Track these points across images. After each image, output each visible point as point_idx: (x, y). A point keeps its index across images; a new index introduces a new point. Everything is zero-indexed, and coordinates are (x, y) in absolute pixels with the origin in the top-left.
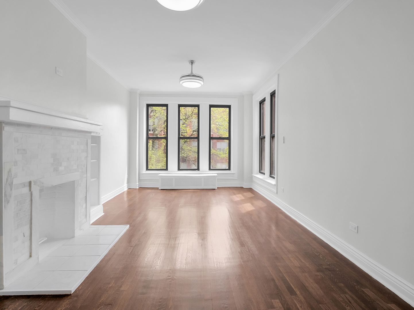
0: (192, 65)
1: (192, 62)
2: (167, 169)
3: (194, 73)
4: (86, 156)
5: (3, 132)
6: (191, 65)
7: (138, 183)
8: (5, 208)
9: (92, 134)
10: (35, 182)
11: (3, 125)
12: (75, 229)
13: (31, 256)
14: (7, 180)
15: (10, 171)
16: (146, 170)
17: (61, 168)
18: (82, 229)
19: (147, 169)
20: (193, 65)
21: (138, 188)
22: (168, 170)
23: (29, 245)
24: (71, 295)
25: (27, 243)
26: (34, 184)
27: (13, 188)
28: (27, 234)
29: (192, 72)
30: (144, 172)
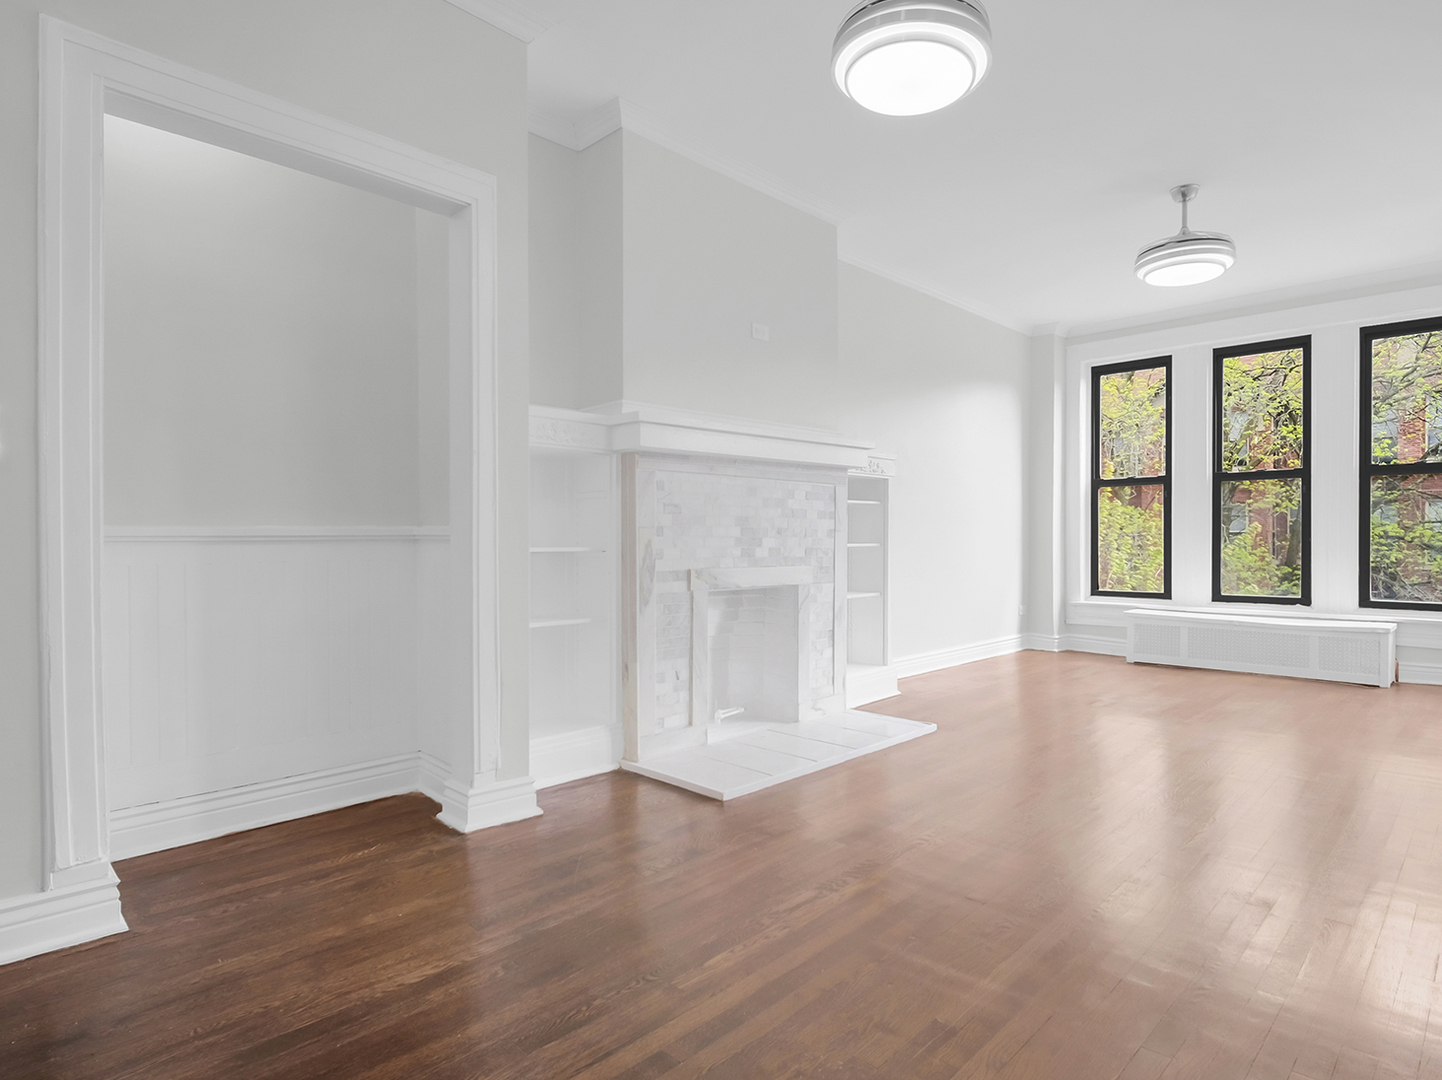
0: (1184, 201)
1: (1184, 193)
2: (1167, 594)
3: (1196, 228)
4: (833, 528)
5: (637, 470)
6: (1181, 205)
7: (1059, 634)
8: (640, 612)
9: (851, 472)
10: (699, 574)
11: (637, 456)
12: (800, 701)
13: (690, 724)
14: (644, 560)
15: (649, 545)
16: (1092, 595)
17: (761, 553)
18: (820, 709)
19: (1095, 590)
20: (1189, 204)
21: (1056, 650)
22: (1170, 598)
23: (688, 699)
24: (721, 801)
25: (683, 695)
26: (698, 578)
27: (655, 578)
28: (684, 675)
29: (1184, 226)
30: (1082, 600)
